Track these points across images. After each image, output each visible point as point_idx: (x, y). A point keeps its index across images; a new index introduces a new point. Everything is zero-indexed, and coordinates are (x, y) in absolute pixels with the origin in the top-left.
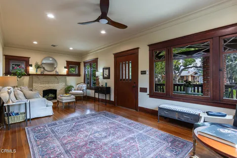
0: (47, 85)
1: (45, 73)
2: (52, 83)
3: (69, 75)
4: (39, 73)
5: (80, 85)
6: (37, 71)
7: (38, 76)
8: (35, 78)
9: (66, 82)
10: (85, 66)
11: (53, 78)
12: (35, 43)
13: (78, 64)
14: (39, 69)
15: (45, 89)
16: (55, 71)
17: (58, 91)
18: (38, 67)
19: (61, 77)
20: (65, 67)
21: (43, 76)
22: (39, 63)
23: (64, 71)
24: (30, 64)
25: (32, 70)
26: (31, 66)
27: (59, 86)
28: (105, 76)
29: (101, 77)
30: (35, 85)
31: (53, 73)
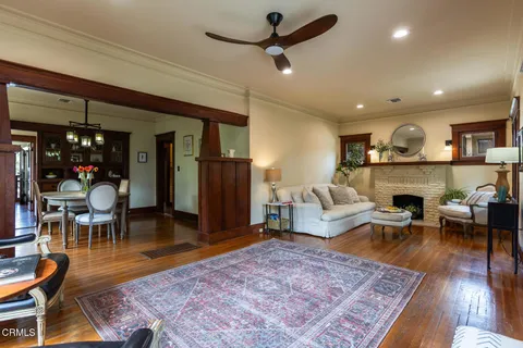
0: (400, 185)
1: (396, 161)
2: (412, 183)
3: (458, 161)
4: (385, 160)
5: (481, 192)
6: (381, 157)
7: (383, 167)
8: (378, 170)
9: (449, 179)
11: (412, 170)
12: (360, 106)
14: (384, 154)
15: (397, 193)
16: (418, 154)
17: (425, 202)
18: (382, 150)
19: (433, 167)
20: (448, 143)
21: (392, 167)
22: (386, 142)
23: (447, 153)
24: (371, 145)
25: (374, 156)
26: (372, 148)
27: (430, 190)
30: (379, 184)
31: (416, 158)
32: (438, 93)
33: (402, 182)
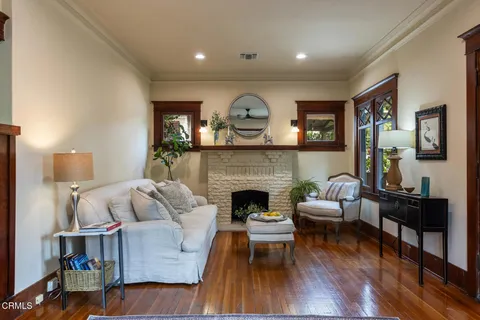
0: (242, 178)
1: (235, 143)
2: (256, 173)
3: (304, 146)
4: (222, 142)
5: (338, 183)
6: (216, 138)
7: (220, 152)
8: (212, 157)
9: (295, 168)
10: (357, 113)
11: (257, 157)
12: (200, 56)
13: (337, 108)
14: (221, 132)
15: (238, 189)
16: (263, 135)
17: (270, 199)
18: (219, 127)
19: (280, 153)
20: (294, 123)
21: (231, 152)
22: (223, 116)
23: (291, 136)
24: (202, 119)
25: (206, 135)
26: (204, 123)
27: (275, 182)
28: (426, 146)
29: (408, 153)
30: (213, 177)
31: (260, 141)
32: (301, 56)
33: (244, 172)
